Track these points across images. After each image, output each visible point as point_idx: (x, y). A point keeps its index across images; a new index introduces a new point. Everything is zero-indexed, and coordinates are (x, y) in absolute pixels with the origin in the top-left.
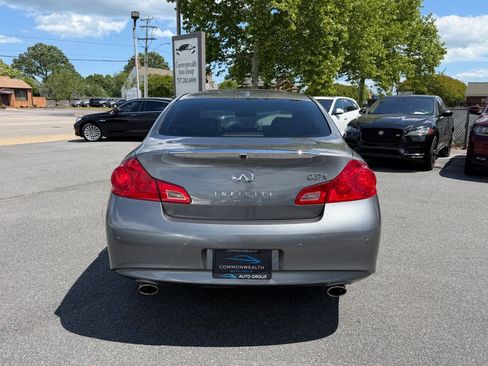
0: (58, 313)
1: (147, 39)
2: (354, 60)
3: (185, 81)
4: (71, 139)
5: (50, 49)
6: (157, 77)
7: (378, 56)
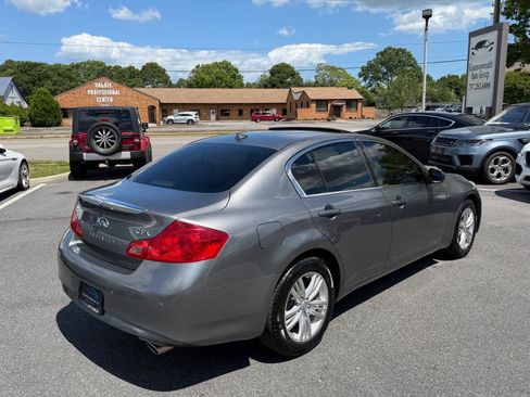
3: (478, 87)
5: (399, 51)
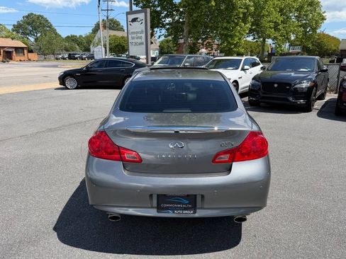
0: (55, 229)
1: (108, 10)
2: (257, 25)
3: (136, 44)
4: (56, 87)
5: (39, 17)
6: (116, 38)
7: (275, 22)
